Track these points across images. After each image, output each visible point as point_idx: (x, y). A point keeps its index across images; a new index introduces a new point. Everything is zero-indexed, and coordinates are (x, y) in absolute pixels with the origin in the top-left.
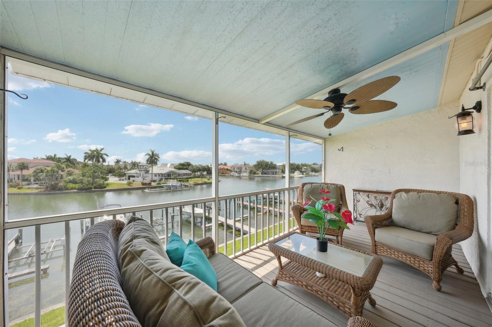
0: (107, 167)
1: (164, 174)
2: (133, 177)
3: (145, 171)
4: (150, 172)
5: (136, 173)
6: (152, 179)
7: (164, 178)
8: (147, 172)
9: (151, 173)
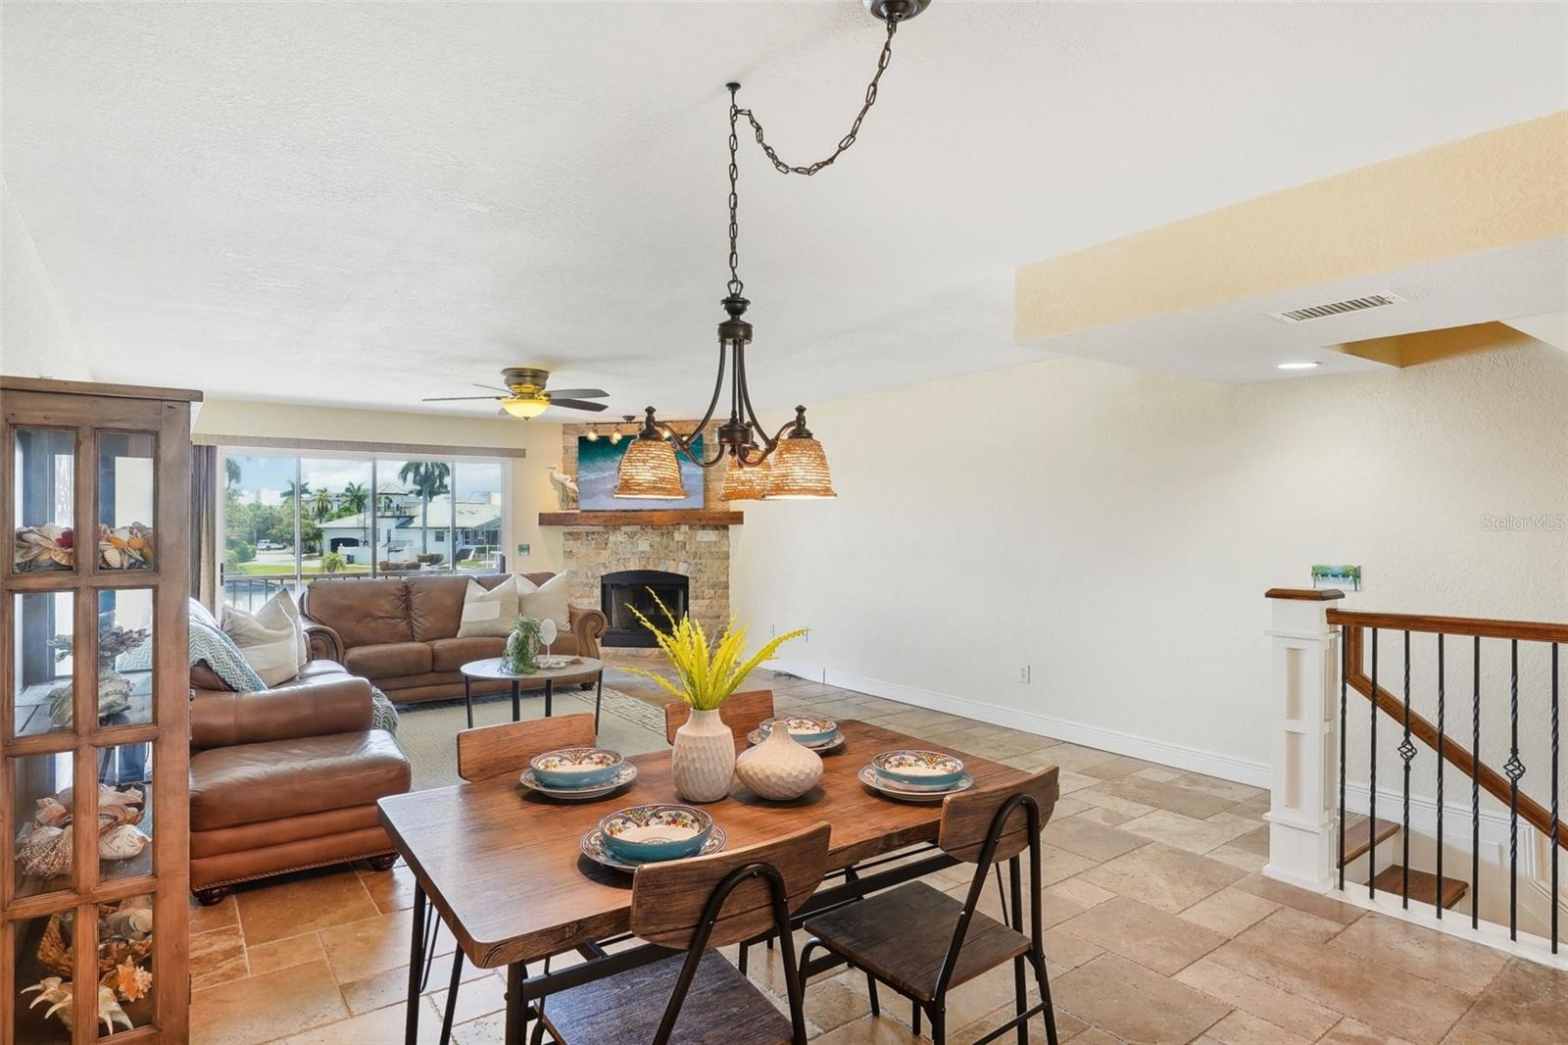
0: (251, 514)
1: (476, 533)
2: (351, 543)
3: (398, 517)
4: (418, 522)
5: (362, 525)
6: (425, 551)
7: (474, 547)
8: (405, 521)
9: (421, 525)
